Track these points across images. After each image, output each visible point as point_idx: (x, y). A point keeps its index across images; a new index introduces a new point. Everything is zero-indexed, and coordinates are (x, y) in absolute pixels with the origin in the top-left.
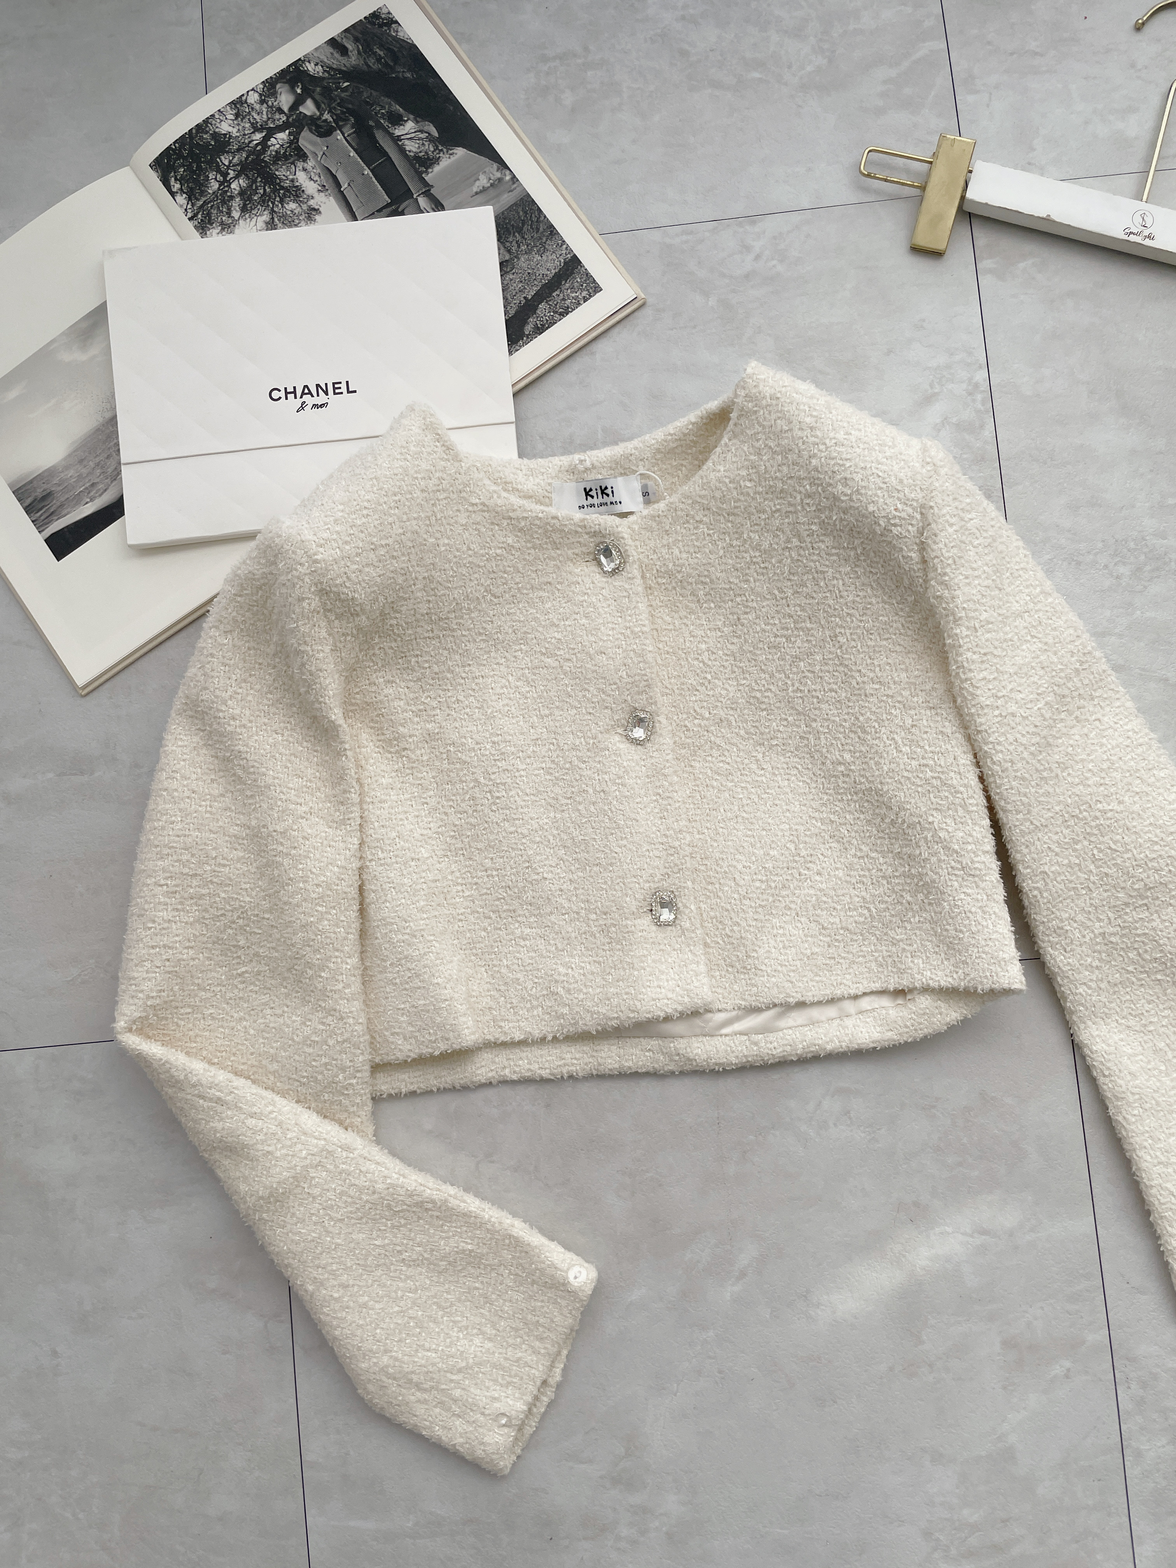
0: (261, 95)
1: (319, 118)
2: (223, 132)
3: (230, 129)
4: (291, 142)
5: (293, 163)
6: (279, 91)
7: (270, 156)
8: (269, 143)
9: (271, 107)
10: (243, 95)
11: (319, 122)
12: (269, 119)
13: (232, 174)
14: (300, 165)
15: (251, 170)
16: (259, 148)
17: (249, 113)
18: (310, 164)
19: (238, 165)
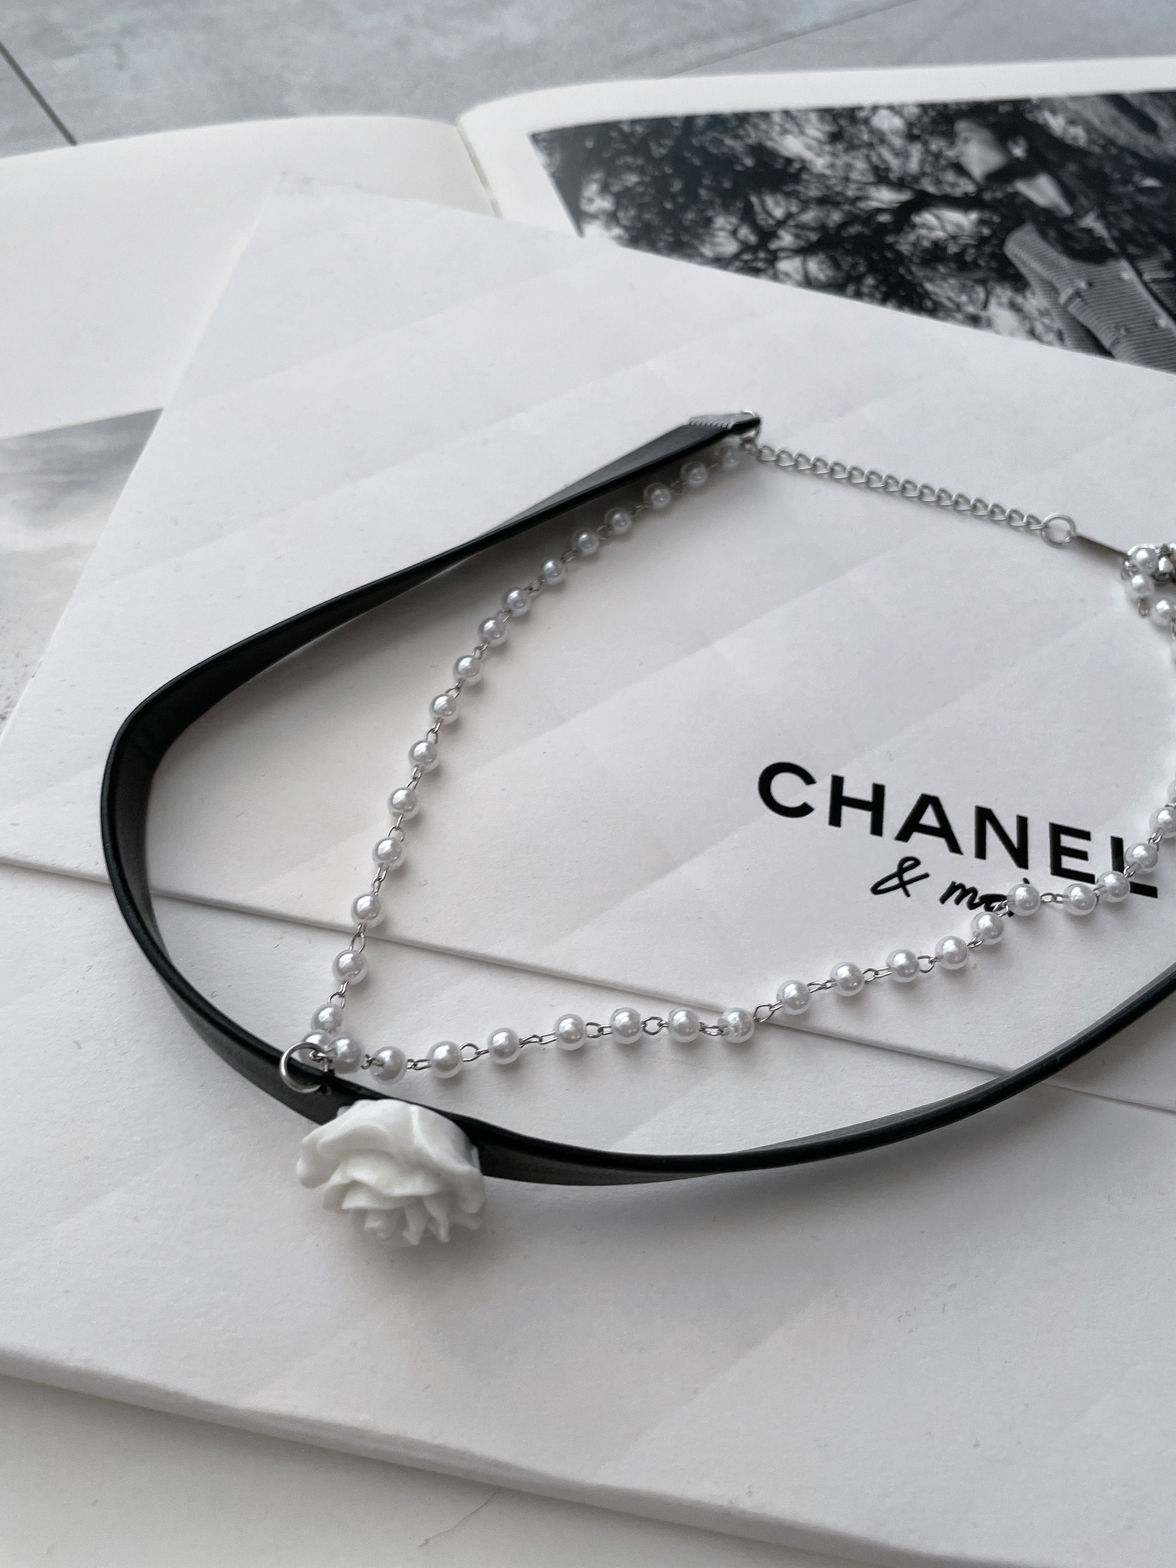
0: (910, 125)
1: (1071, 220)
2: (786, 153)
3: (808, 155)
4: (982, 241)
5: (983, 282)
6: (965, 134)
7: (915, 245)
8: (917, 219)
9: (938, 156)
10: (861, 108)
11: (1068, 227)
12: (924, 174)
13: (786, 239)
14: (1004, 293)
15: (848, 252)
16: (884, 218)
17: (870, 145)
18: (1035, 301)
19: (813, 229)
